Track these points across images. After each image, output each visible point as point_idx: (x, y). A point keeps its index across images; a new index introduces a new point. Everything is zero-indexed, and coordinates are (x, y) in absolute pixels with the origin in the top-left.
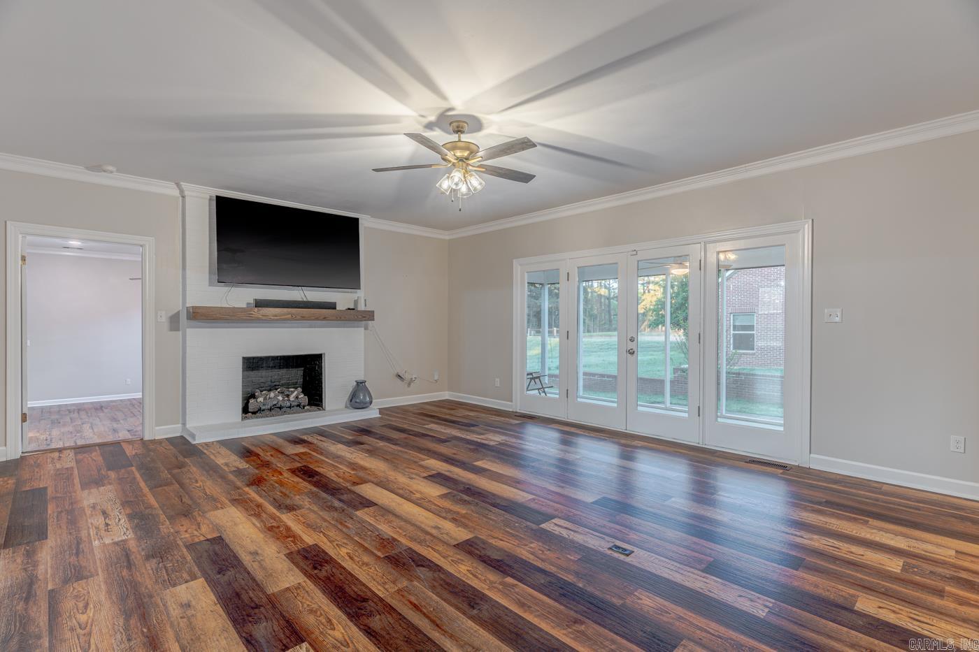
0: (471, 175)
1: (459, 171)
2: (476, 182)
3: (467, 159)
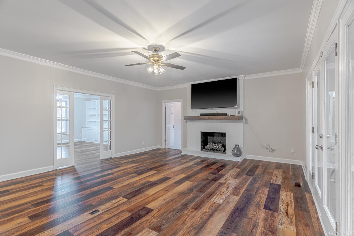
0: (160, 67)
1: (156, 65)
2: (162, 70)
3: (158, 61)
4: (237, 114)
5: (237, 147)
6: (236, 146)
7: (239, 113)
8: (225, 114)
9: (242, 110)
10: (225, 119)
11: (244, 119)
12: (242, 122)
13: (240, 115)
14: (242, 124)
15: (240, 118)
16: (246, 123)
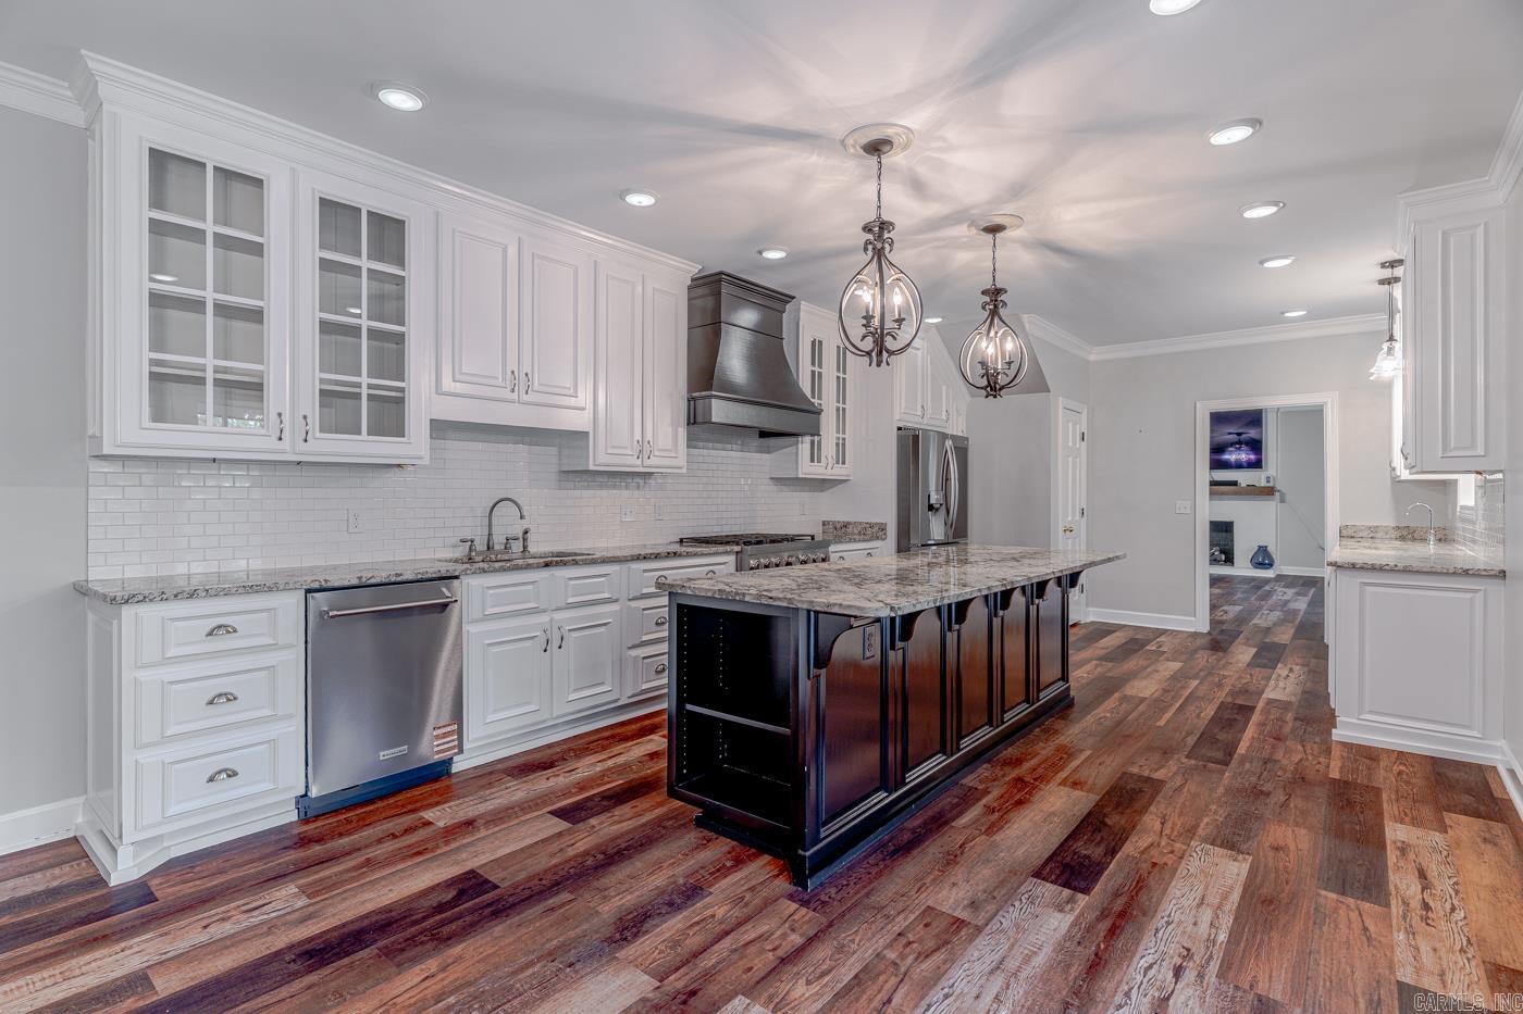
4: (1263, 483)
5: (1263, 550)
6: (1260, 547)
7: (1268, 482)
8: (1235, 483)
9: (1275, 474)
10: (1235, 493)
11: (1277, 494)
12: (1273, 500)
13: (1271, 484)
14: (1274, 503)
15: (1269, 492)
16: (1282, 501)
